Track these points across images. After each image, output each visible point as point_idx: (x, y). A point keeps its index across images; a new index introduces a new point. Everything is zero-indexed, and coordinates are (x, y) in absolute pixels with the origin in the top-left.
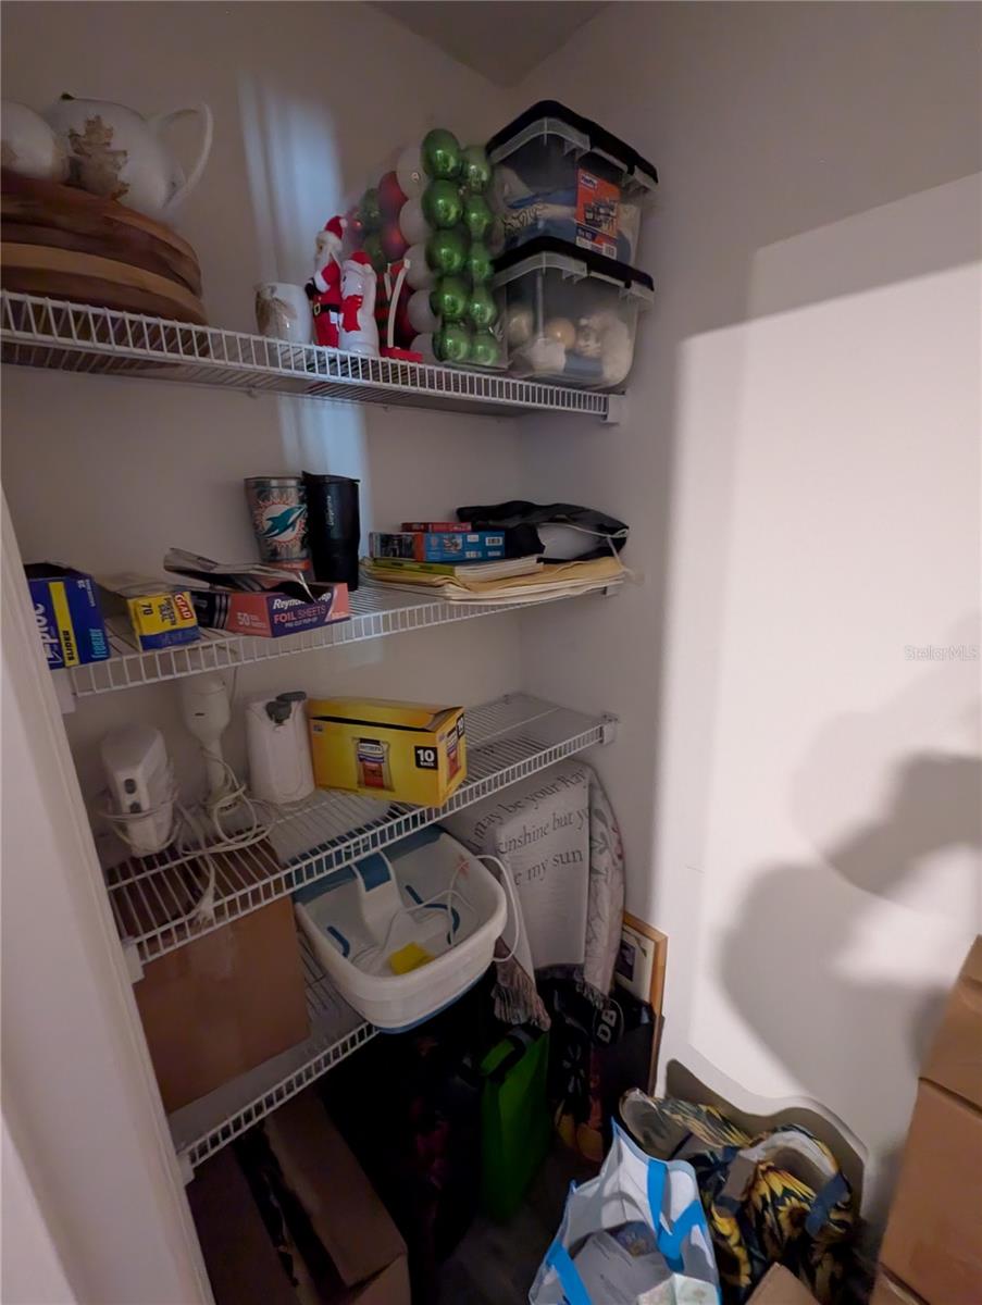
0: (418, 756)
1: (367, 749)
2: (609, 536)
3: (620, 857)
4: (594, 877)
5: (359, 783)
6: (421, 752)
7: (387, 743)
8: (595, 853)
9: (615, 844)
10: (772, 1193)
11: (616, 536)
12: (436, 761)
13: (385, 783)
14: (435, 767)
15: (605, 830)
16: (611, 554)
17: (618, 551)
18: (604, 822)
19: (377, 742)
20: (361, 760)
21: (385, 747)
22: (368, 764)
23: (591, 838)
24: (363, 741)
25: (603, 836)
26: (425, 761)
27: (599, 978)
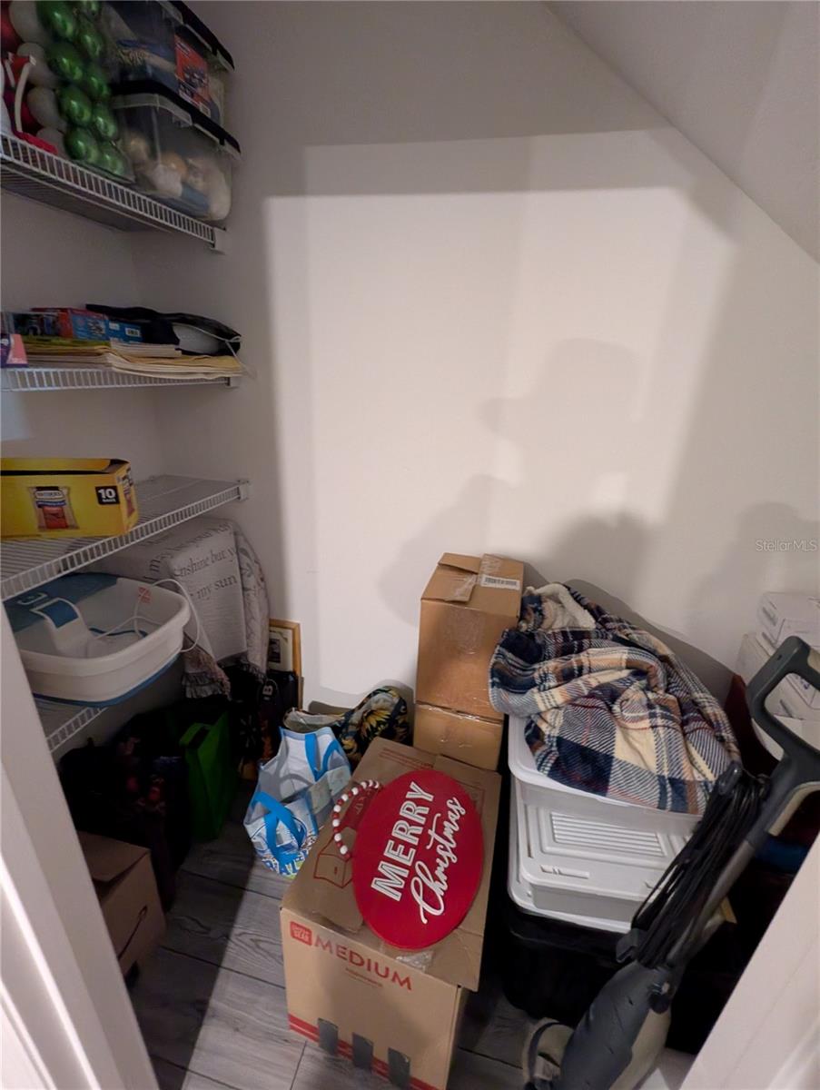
0: (99, 496)
1: (45, 496)
2: (227, 341)
3: (262, 580)
4: (246, 593)
5: (40, 527)
6: (101, 491)
7: (65, 487)
8: (245, 577)
9: (258, 571)
10: (371, 726)
11: (232, 341)
12: (117, 497)
13: (69, 523)
14: (117, 502)
15: (249, 561)
16: (231, 355)
17: (236, 352)
18: (248, 556)
19: (56, 488)
20: (40, 506)
21: (65, 491)
22: (47, 508)
23: (241, 569)
24: (40, 489)
25: (248, 565)
26: (107, 498)
27: (258, 660)
